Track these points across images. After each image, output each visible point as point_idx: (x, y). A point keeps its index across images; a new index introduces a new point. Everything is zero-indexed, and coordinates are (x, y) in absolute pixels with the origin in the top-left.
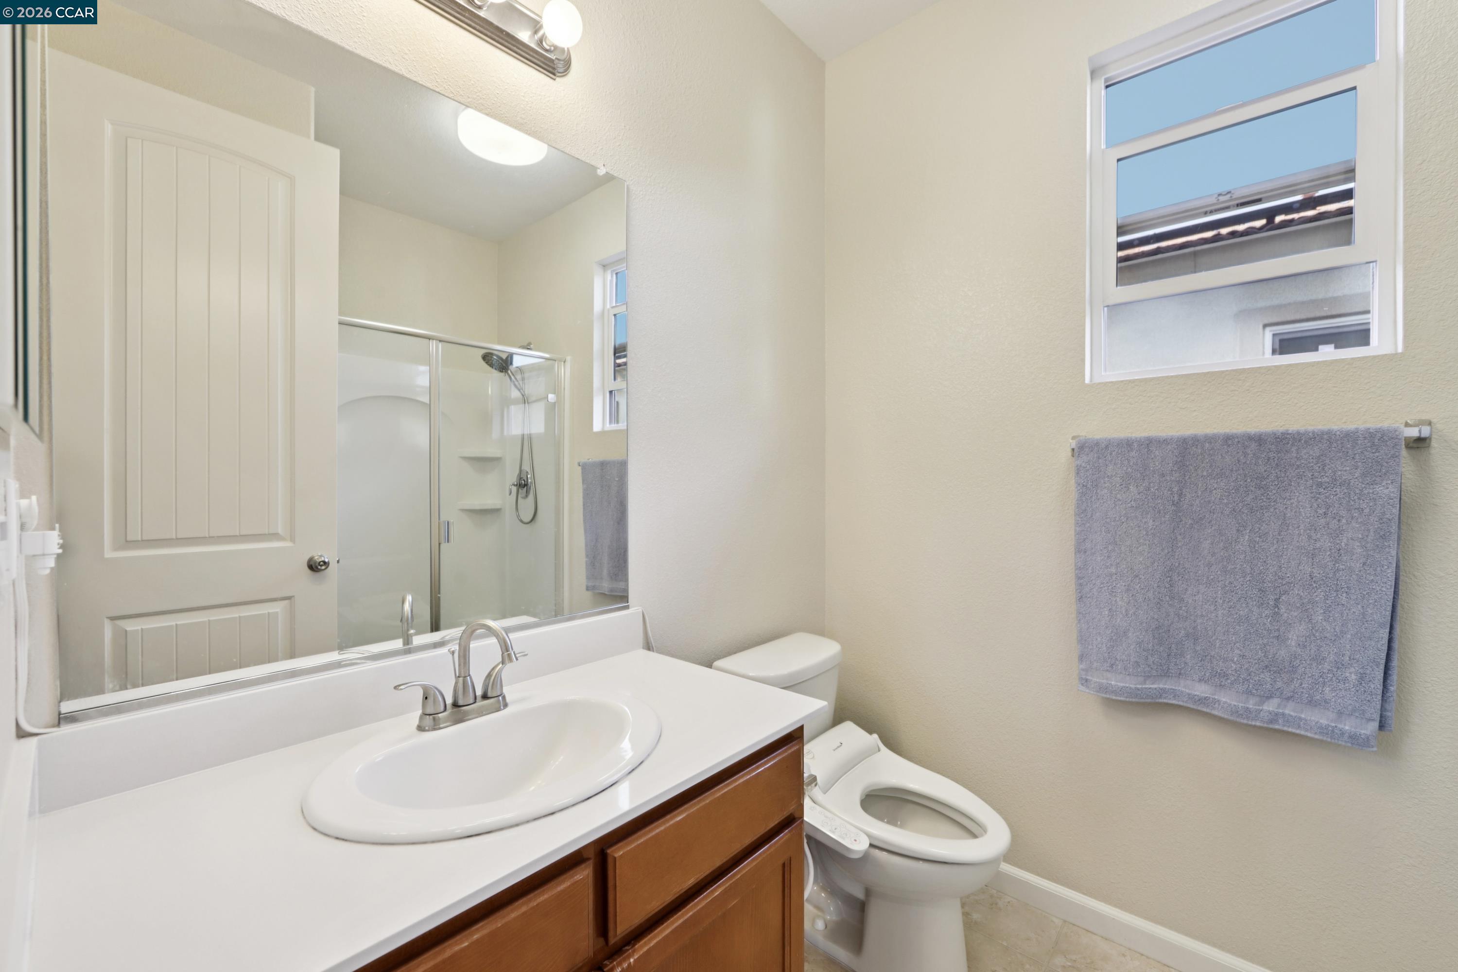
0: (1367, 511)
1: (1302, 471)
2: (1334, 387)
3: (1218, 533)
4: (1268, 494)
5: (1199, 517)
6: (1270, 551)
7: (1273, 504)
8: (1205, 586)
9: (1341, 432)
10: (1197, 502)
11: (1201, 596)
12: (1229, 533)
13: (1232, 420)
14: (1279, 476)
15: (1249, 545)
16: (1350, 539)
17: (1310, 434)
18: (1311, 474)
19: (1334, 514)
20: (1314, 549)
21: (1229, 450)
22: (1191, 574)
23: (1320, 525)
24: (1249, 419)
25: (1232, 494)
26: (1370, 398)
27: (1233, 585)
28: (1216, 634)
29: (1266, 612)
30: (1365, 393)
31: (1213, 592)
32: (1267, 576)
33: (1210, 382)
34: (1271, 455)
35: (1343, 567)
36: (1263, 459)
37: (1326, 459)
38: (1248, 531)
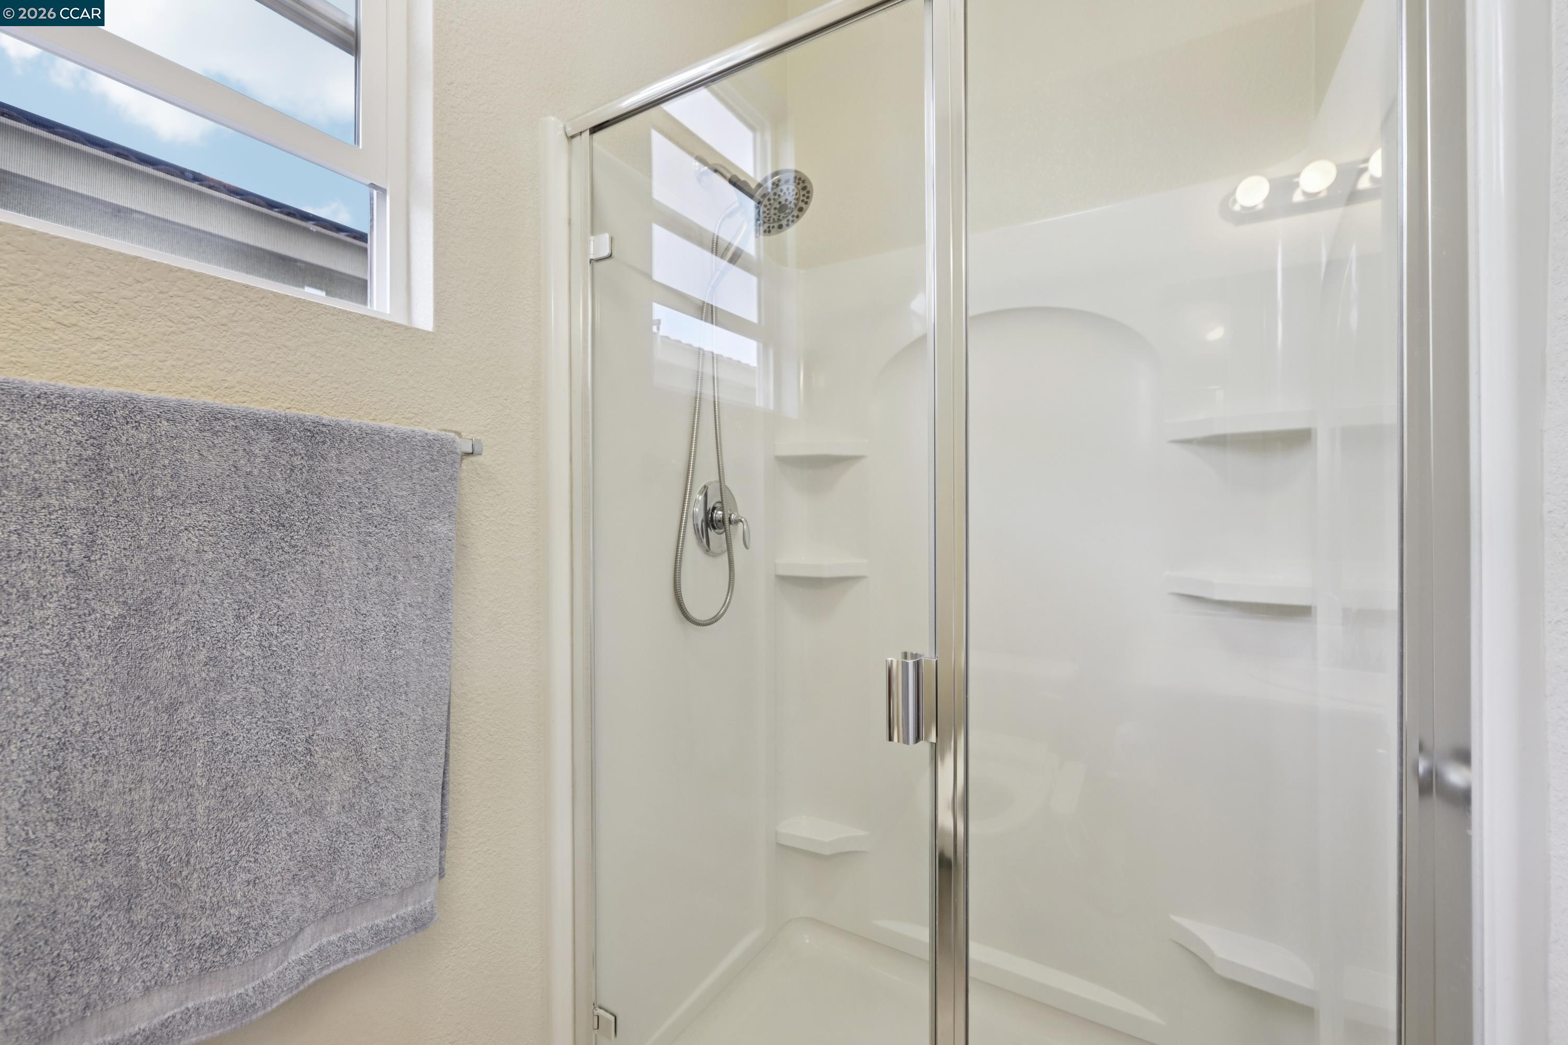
0: (427, 559)
1: (345, 494)
2: (361, 359)
3: (194, 630)
4: (292, 537)
5: (144, 597)
6: (297, 649)
7: (300, 556)
8: (159, 759)
9: (396, 434)
10: (137, 561)
11: (149, 787)
12: (220, 625)
13: (190, 380)
14: (310, 502)
15: (260, 645)
16: (408, 605)
17: (356, 431)
18: (359, 500)
19: (389, 567)
20: (364, 630)
21: (216, 442)
22: (120, 741)
23: (371, 589)
24: (226, 385)
25: (224, 539)
26: (402, 389)
27: (231, 738)
28: (192, 861)
29: (293, 769)
30: (397, 380)
31: (183, 767)
32: (292, 698)
33: (139, 282)
34: (297, 461)
35: (401, 652)
36: (282, 467)
37: (378, 476)
38: (257, 616)
